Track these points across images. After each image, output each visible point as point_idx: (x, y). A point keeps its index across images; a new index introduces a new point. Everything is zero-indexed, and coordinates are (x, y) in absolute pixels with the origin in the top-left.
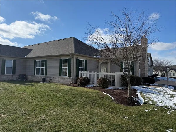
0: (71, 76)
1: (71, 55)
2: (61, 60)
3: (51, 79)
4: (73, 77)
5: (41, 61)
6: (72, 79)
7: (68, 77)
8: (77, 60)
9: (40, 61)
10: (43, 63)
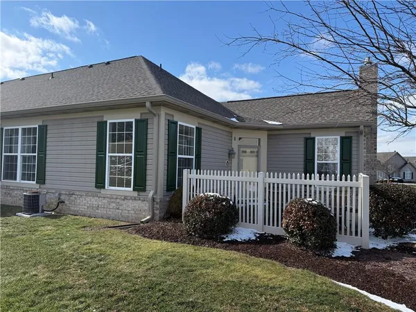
0: (144, 190)
1: (148, 104)
2: (102, 126)
3: (63, 197)
4: (156, 193)
5: (24, 130)
6: (153, 199)
7: (135, 194)
8: (172, 124)
9: (20, 128)
10: (29, 138)
